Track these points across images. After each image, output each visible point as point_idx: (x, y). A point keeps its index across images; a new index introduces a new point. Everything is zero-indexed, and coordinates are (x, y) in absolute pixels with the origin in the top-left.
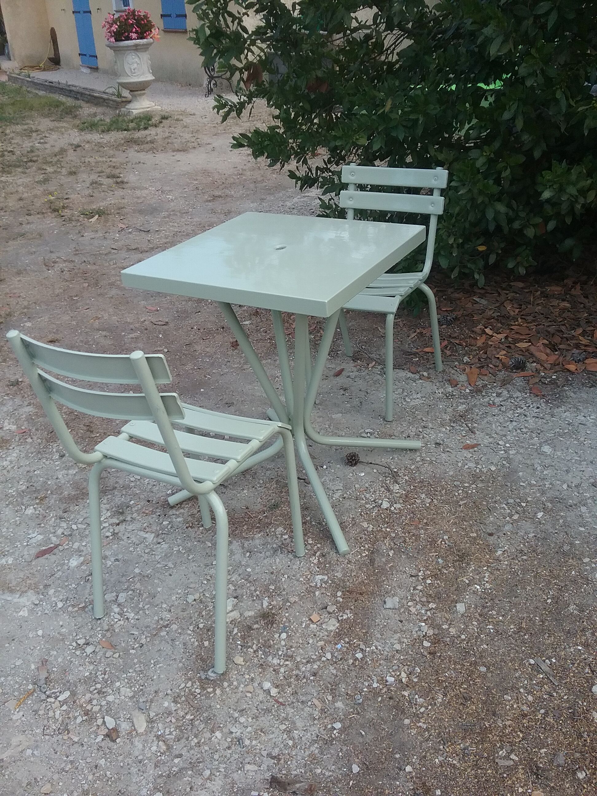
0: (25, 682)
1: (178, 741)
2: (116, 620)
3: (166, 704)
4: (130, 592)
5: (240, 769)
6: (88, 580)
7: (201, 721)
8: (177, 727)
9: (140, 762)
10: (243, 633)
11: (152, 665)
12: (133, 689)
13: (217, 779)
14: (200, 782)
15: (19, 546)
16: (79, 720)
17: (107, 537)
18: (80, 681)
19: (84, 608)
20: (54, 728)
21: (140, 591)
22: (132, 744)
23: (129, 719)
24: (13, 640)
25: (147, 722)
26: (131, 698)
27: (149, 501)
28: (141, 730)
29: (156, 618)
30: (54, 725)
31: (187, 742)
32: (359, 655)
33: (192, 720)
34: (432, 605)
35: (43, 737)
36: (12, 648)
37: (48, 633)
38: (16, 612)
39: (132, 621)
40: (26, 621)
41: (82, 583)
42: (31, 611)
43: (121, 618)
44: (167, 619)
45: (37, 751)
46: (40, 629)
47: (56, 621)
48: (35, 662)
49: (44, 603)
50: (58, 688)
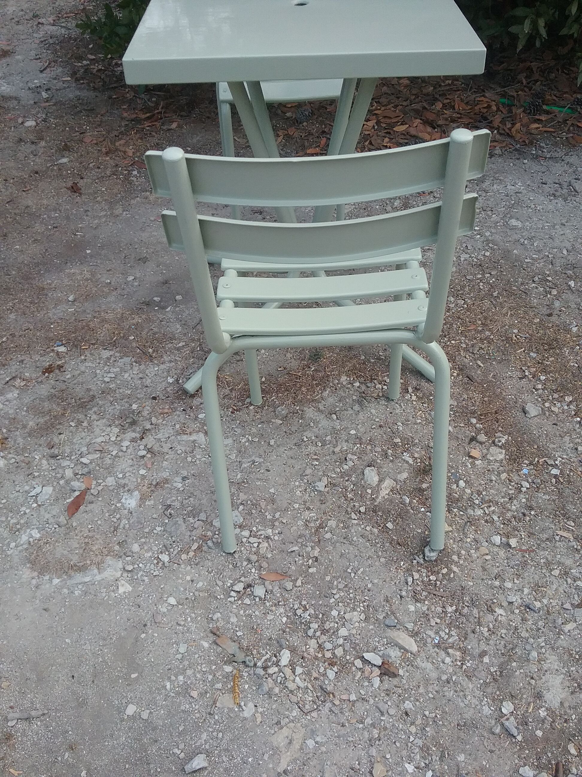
0: (214, 667)
1: (466, 639)
2: (256, 545)
3: (412, 608)
4: (241, 507)
5: (559, 634)
6: (170, 514)
7: (468, 607)
8: (449, 626)
9: (448, 682)
10: (417, 499)
11: (353, 575)
12: (358, 610)
13: (547, 655)
14: (534, 668)
15: (27, 511)
16: (331, 674)
17: (143, 457)
18: (284, 632)
19: (199, 548)
20: (311, 699)
21: (251, 501)
22: (418, 668)
23: (387, 644)
24: (145, 625)
25: (412, 636)
26: (367, 619)
27: (154, 398)
28: (414, 648)
29: (300, 523)
30: (306, 696)
31: (476, 636)
32: (555, 471)
33: (456, 611)
34: (568, 399)
35: (309, 718)
36: (154, 636)
37: (183, 597)
38: (113, 591)
39: (276, 538)
40: (139, 596)
41: (167, 521)
42: (131, 581)
43: (260, 540)
44: (313, 518)
45: (319, 737)
46: (168, 597)
47: (178, 578)
48: (203, 638)
49: (141, 565)
50: (267, 653)
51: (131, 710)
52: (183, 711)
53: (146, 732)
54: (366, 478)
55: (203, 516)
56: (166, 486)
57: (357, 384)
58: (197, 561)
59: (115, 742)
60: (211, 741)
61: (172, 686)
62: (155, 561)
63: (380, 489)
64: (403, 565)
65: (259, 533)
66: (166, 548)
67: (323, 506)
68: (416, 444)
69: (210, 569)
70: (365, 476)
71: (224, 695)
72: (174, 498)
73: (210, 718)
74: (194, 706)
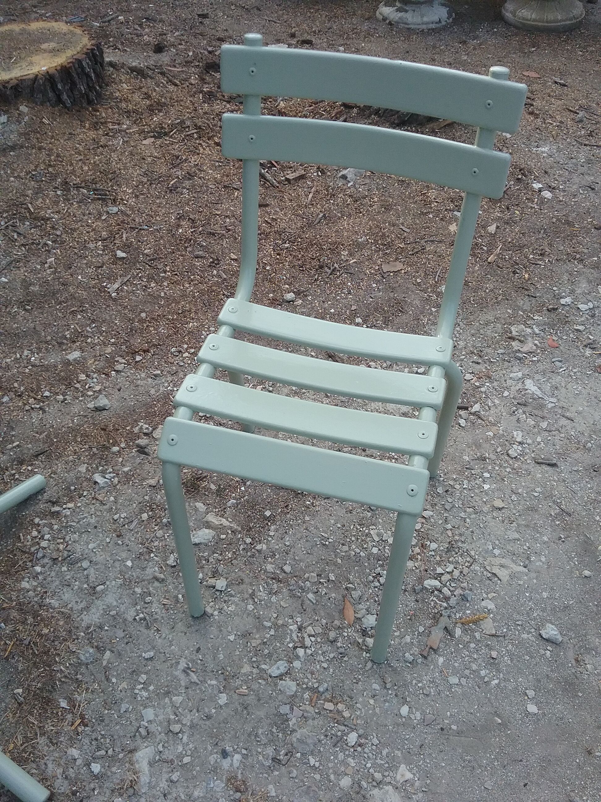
0: (460, 645)
6: (286, 755)
11: (330, 540)
12: (367, 531)
16: (434, 546)
18: (405, 591)
20: (460, 558)
21: (252, 658)
29: (274, 599)
35: (476, 557)
36: (451, 715)
37: (395, 701)
38: (412, 785)
39: (299, 619)
40: (409, 753)
41: (299, 755)
42: (393, 768)
43: (305, 635)
44: (266, 587)
45: (488, 547)
46: (401, 717)
47: (375, 714)
48: (436, 665)
49: (369, 765)
50: (433, 600)
51: (532, 708)
52: (512, 660)
53: (544, 688)
54: (206, 541)
55: (285, 709)
56: (240, 777)
57: (38, 569)
58: (347, 698)
59: (565, 713)
60: (527, 629)
61: (494, 678)
62: (359, 749)
63: (220, 527)
64: (310, 501)
65: (296, 639)
66: (338, 742)
67: (246, 580)
68: (151, 499)
69: (355, 681)
70: (203, 541)
71: (483, 629)
72: (261, 758)
73: (508, 635)
74: (504, 652)
